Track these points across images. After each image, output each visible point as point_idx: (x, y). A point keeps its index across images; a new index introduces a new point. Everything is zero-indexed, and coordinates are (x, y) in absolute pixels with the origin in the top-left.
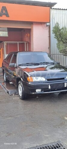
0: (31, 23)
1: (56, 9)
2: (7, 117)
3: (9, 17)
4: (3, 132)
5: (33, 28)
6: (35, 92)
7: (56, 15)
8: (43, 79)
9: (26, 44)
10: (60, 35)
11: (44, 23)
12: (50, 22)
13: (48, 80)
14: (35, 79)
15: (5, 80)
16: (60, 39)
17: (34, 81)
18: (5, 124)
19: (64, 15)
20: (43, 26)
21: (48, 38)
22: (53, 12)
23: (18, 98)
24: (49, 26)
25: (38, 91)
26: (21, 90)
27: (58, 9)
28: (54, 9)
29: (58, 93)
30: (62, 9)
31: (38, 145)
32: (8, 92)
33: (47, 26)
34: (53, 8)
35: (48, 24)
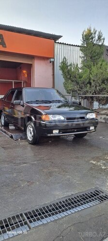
0: (32, 57)
1: (60, 43)
2: (20, 164)
3: (6, 47)
4: (22, 181)
5: (34, 63)
6: (52, 133)
7: (61, 50)
8: (62, 118)
9: (24, 83)
10: (68, 71)
11: (48, 58)
12: (54, 58)
13: (68, 119)
14: (51, 118)
15: (3, 124)
16: (69, 77)
17: (50, 119)
18: (21, 172)
19: (69, 51)
20: (46, 61)
21: (52, 76)
22: (57, 46)
23: (27, 143)
24: (53, 62)
25: (56, 132)
26: (31, 133)
27: (63, 44)
28: (58, 43)
29: (73, 138)
30: (68, 44)
31: (73, 193)
32: (12, 137)
33: (51, 62)
34: (57, 41)
35: (52, 60)
